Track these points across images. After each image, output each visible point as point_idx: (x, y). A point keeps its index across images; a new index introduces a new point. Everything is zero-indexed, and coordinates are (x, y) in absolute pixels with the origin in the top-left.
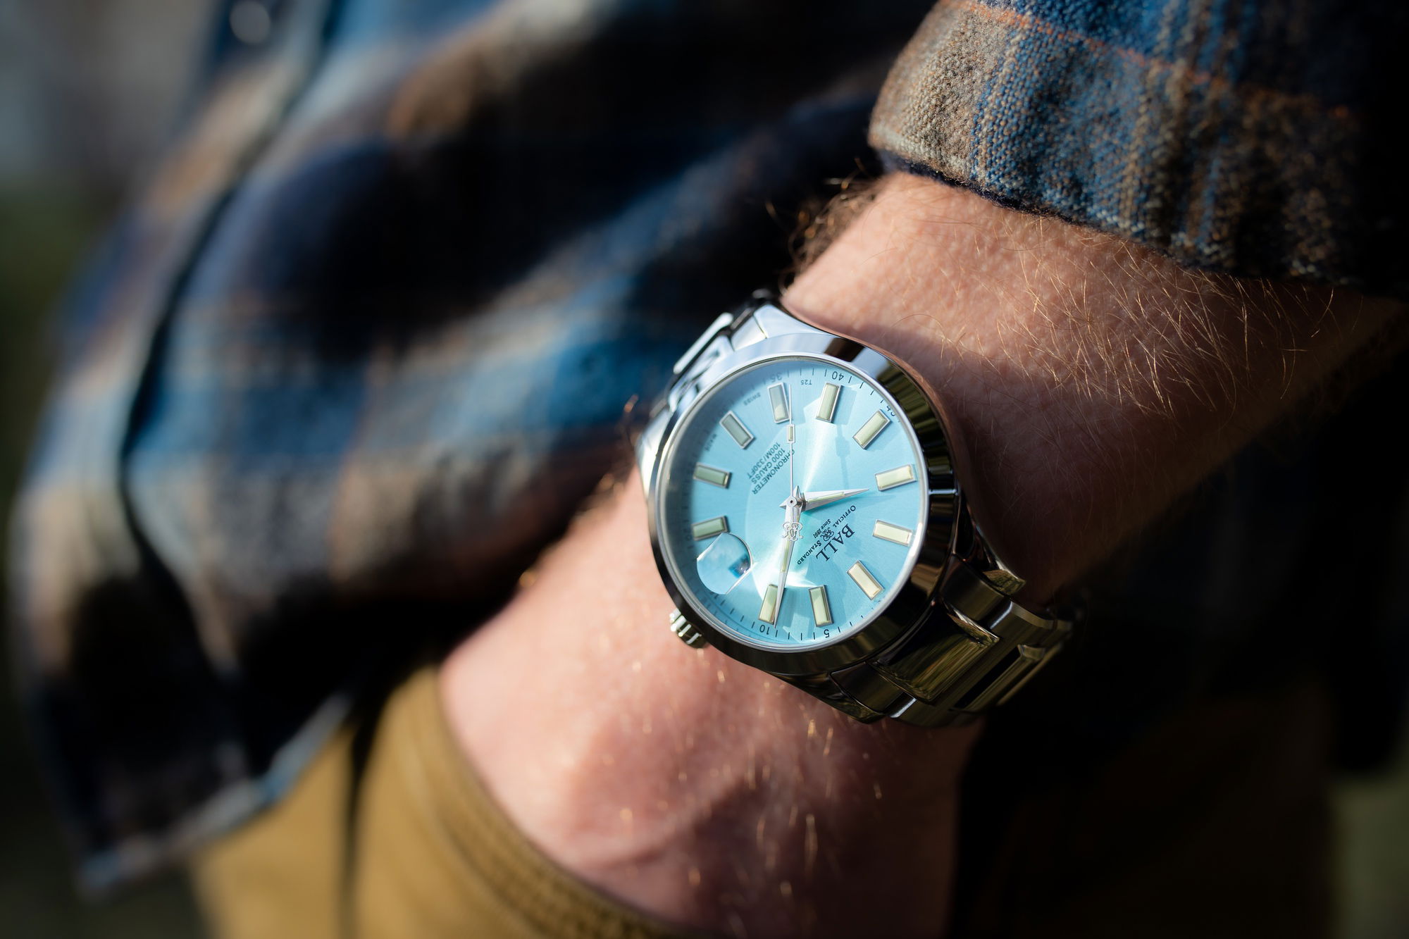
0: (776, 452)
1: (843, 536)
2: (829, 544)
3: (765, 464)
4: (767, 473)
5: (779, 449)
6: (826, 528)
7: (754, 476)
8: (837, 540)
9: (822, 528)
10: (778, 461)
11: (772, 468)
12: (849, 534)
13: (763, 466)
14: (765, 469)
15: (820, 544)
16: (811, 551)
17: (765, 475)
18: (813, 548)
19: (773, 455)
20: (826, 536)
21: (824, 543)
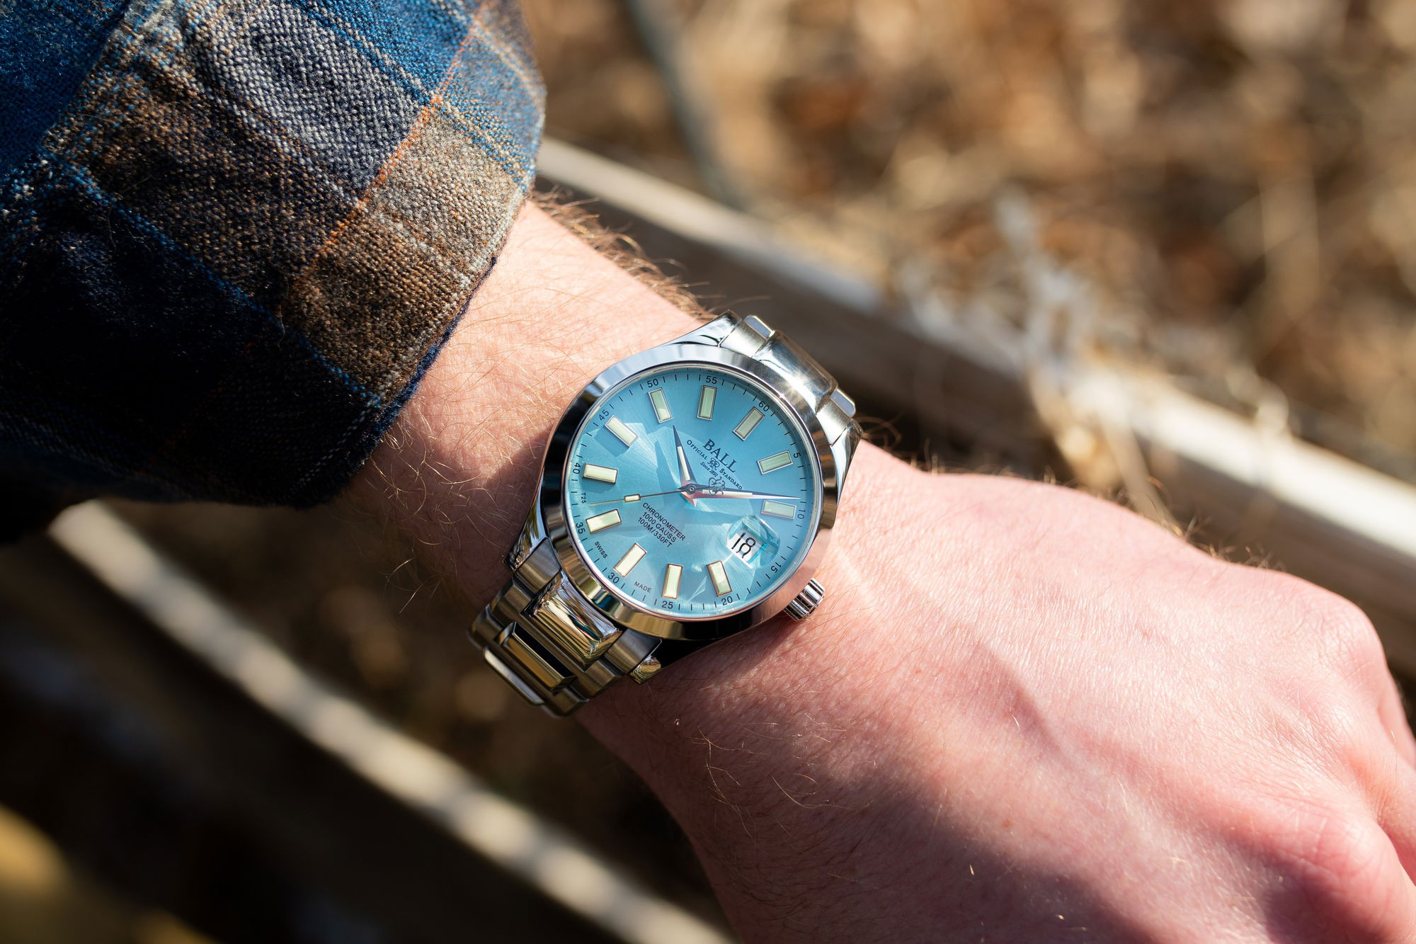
0: (646, 520)
2: (721, 461)
3: (658, 530)
4: (666, 528)
5: (644, 518)
6: (708, 466)
7: (670, 540)
8: (717, 454)
9: (708, 469)
10: (654, 518)
11: (661, 523)
13: (660, 532)
14: (662, 530)
15: (723, 470)
16: (729, 478)
17: (668, 530)
18: (727, 476)
19: (649, 523)
20: (715, 465)
21: (722, 466)
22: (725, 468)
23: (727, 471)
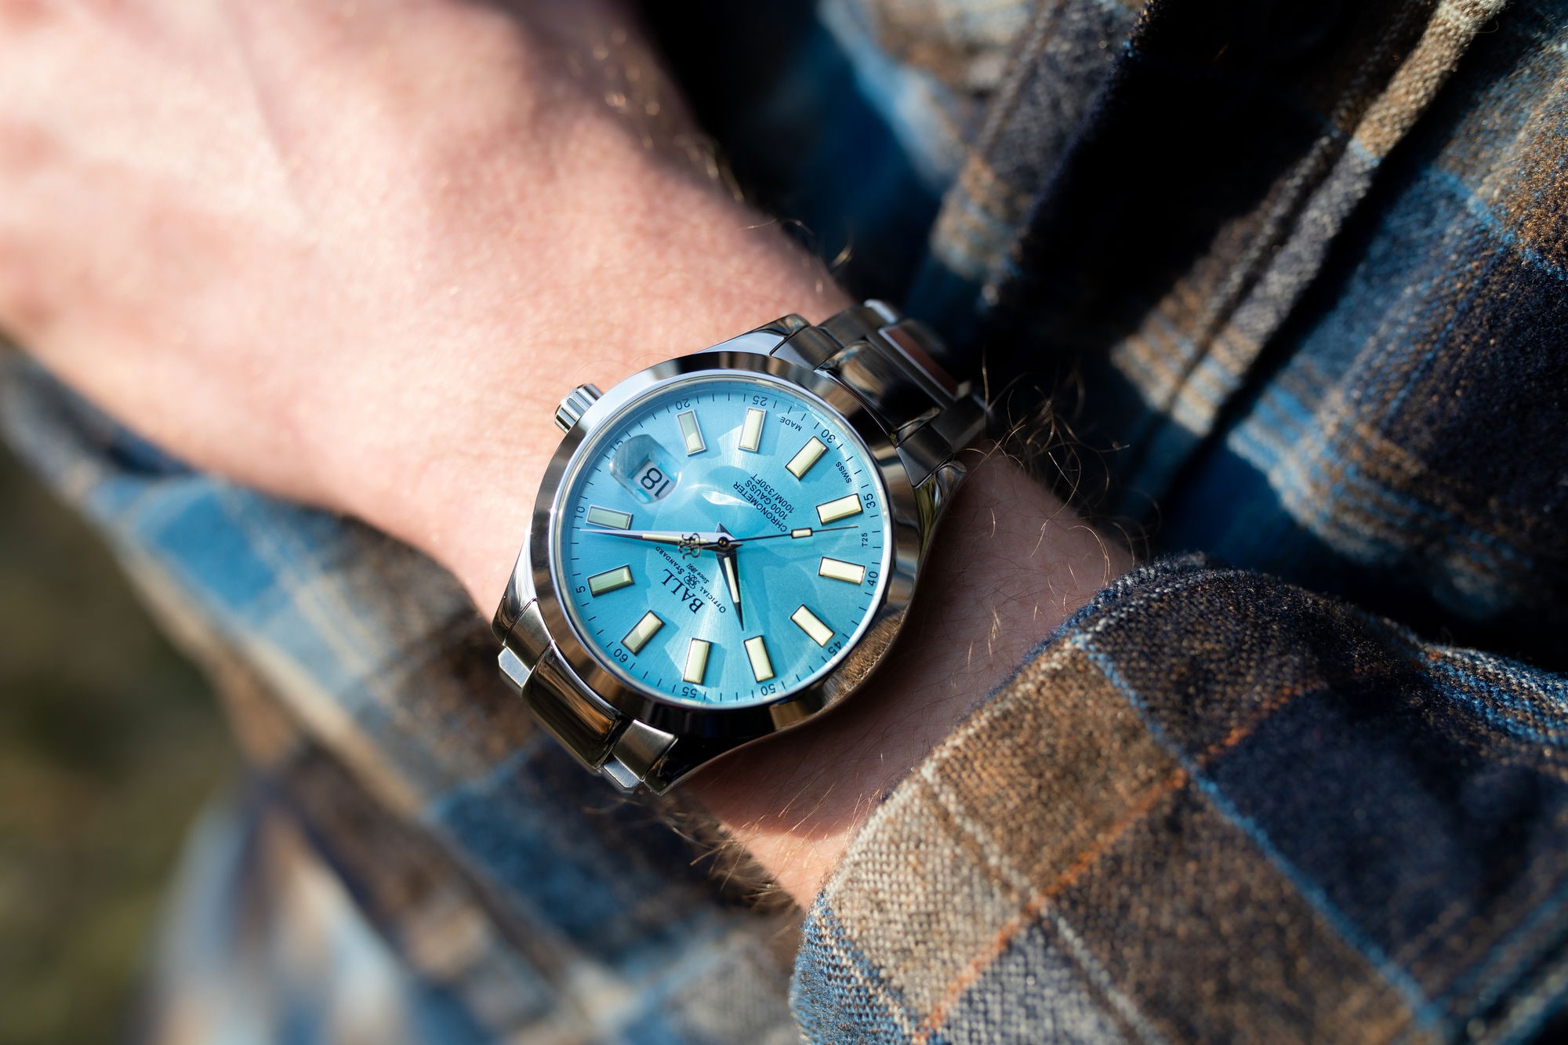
0: (783, 509)
1: (691, 601)
2: (682, 584)
3: (769, 496)
5: (787, 512)
7: (754, 483)
8: (686, 593)
9: (699, 574)
11: (765, 506)
12: (694, 607)
13: (766, 494)
14: (763, 496)
15: (680, 573)
16: (672, 561)
17: (755, 496)
18: (676, 564)
19: (779, 505)
20: (690, 579)
22: (677, 576)
23: (674, 571)
